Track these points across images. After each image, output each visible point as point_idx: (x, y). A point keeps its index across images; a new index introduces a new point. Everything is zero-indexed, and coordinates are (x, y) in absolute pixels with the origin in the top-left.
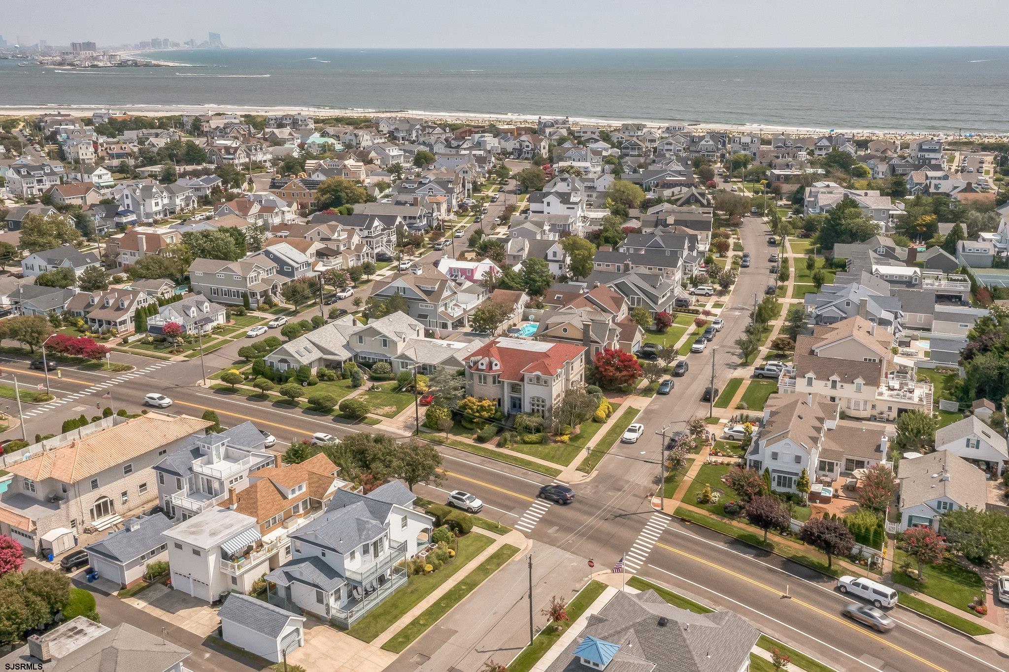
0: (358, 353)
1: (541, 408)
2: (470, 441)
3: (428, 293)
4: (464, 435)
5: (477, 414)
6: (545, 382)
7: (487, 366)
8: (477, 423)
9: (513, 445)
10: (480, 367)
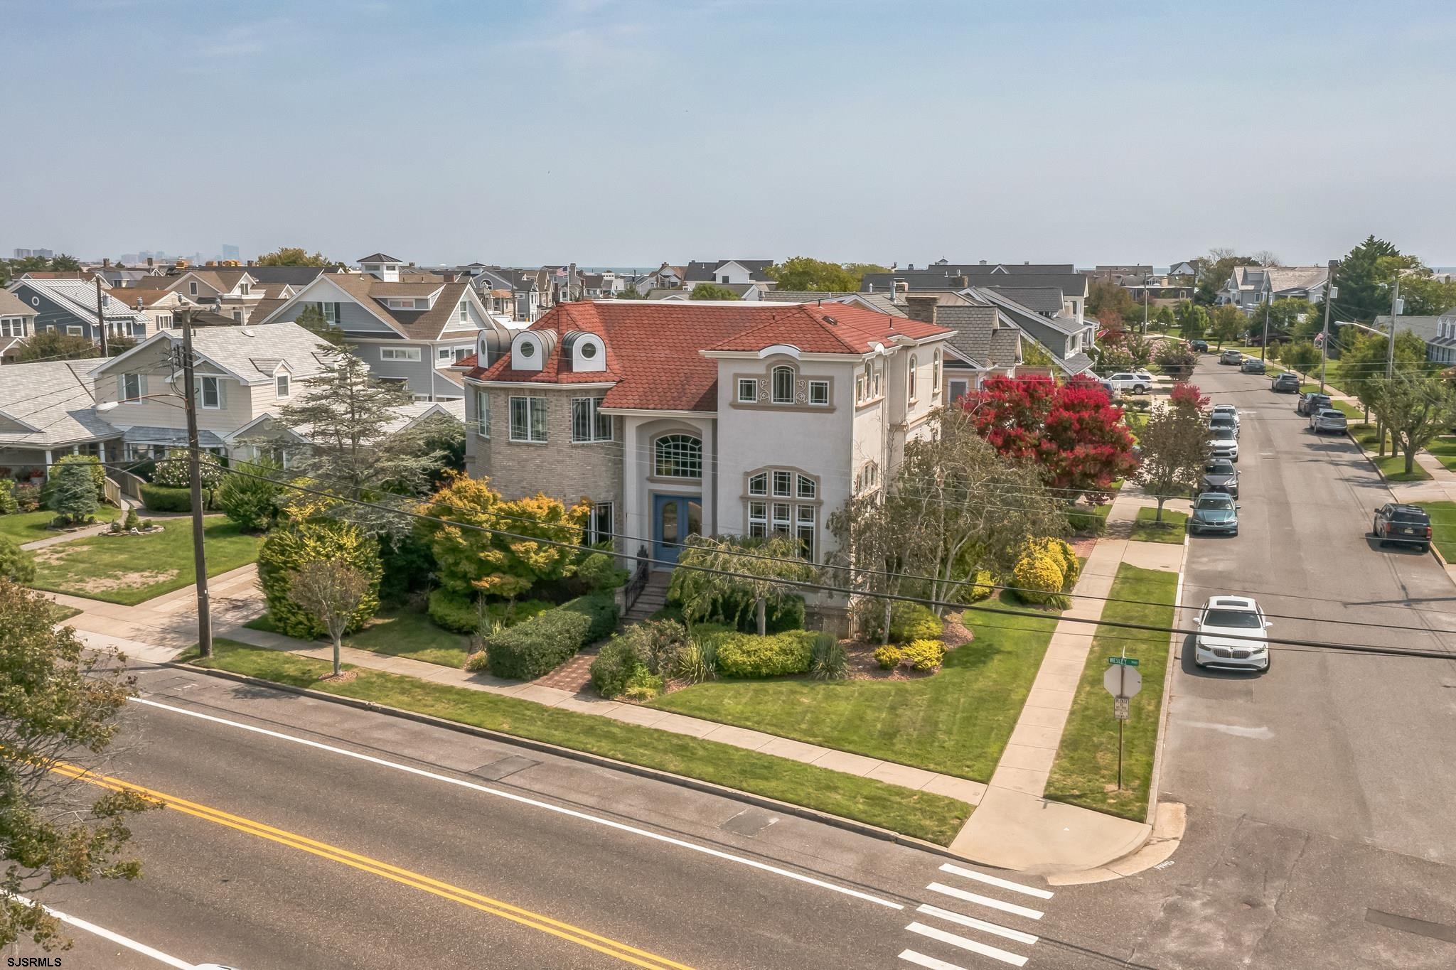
0: (123, 433)
1: (794, 522)
2: (457, 678)
3: (405, 318)
4: (431, 653)
5: (494, 556)
6: (819, 393)
7: (547, 355)
8: (493, 599)
9: (662, 688)
10: (519, 362)
